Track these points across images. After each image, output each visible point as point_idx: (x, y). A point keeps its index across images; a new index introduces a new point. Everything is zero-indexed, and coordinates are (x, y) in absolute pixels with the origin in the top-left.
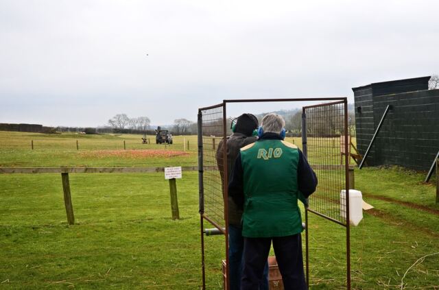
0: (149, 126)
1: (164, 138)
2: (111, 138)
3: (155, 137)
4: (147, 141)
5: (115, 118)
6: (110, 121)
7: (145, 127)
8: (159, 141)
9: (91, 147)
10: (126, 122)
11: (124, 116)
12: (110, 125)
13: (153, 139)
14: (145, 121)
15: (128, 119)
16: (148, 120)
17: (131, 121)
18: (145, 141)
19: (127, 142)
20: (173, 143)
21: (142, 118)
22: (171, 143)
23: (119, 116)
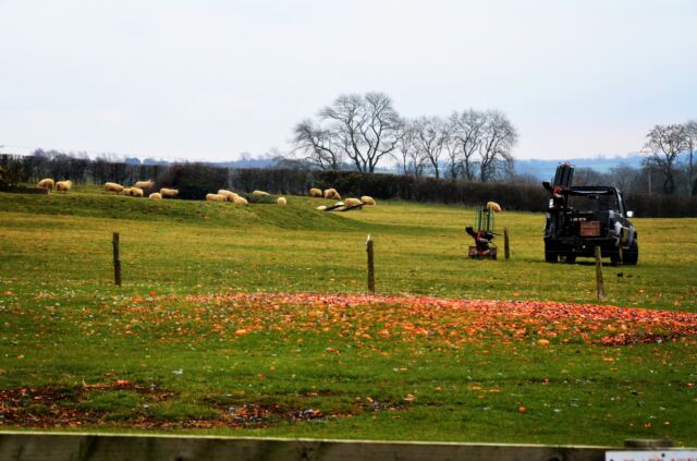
0: (510, 161)
1: (590, 230)
2: (307, 222)
3: (539, 221)
4: (498, 243)
5: (330, 113)
6: (305, 132)
7: (486, 165)
8: (561, 247)
9: (188, 273)
10: (387, 139)
11: (379, 103)
12: (302, 153)
13: (526, 232)
14: (485, 137)
15: (397, 123)
16: (503, 130)
17: (411, 132)
18: (482, 247)
19: (384, 244)
20: (642, 258)
21: (472, 118)
22: (630, 256)
23: (350, 104)
